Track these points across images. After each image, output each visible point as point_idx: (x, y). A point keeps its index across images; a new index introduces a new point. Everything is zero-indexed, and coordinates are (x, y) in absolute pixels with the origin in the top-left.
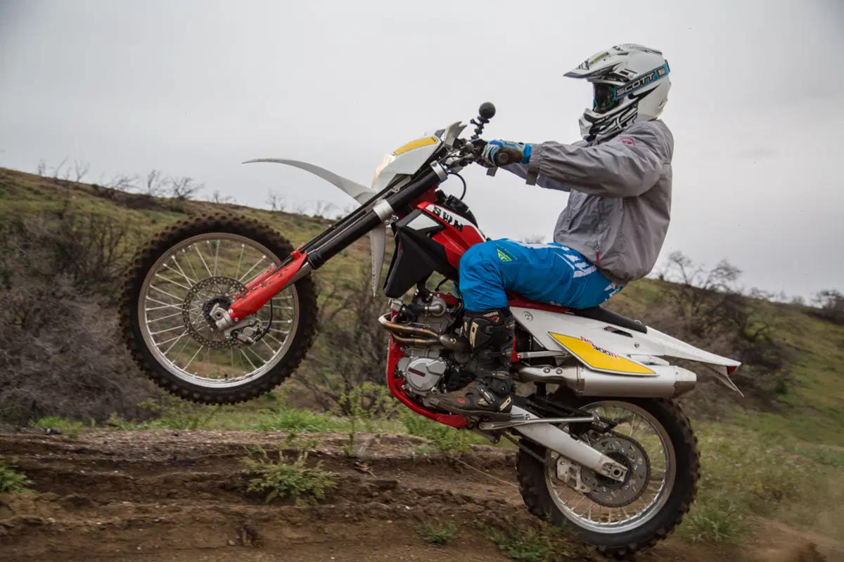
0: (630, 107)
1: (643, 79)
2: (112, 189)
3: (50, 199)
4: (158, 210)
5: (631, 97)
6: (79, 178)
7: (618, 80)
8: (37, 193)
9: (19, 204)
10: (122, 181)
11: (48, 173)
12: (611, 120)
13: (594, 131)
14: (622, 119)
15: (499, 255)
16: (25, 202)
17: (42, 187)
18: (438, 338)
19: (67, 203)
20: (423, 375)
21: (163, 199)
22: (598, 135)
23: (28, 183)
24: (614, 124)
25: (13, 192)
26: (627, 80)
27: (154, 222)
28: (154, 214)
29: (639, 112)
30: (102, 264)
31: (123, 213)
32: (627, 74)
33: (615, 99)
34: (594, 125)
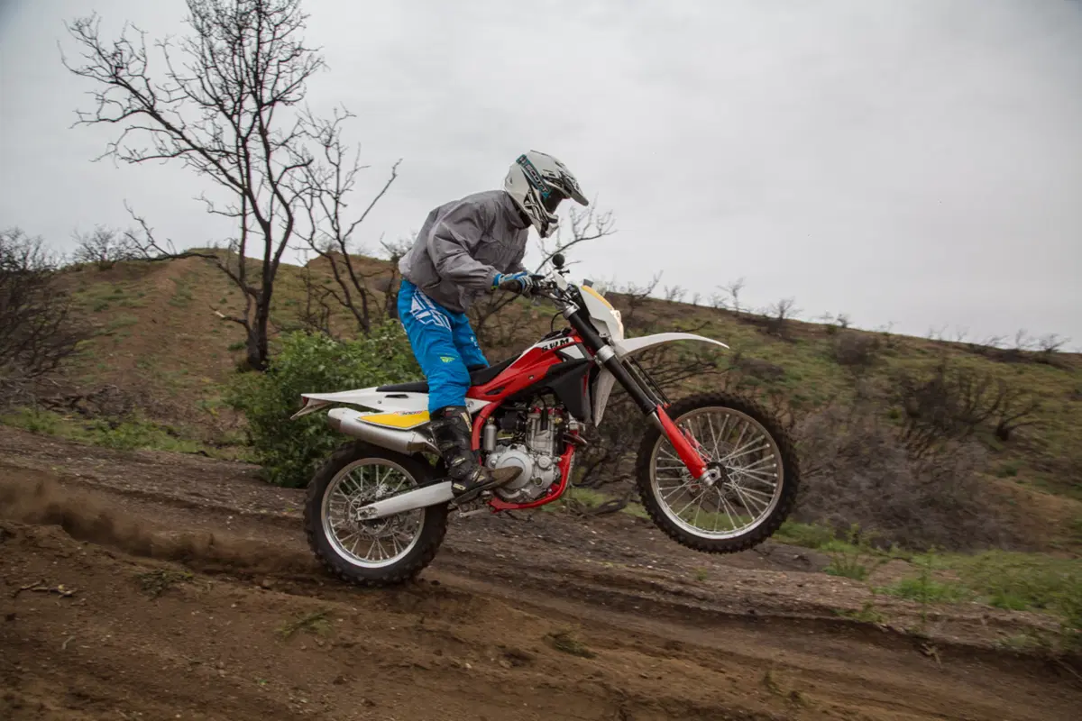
2: (985, 347)
3: (933, 357)
4: (1026, 363)
6: (960, 338)
8: (923, 353)
9: (908, 362)
10: (993, 340)
11: (935, 337)
16: (914, 360)
17: (928, 348)
19: (945, 359)
21: (1031, 352)
23: (917, 346)
25: (906, 354)
27: (1020, 373)
28: (1020, 366)
30: (969, 408)
31: (993, 366)
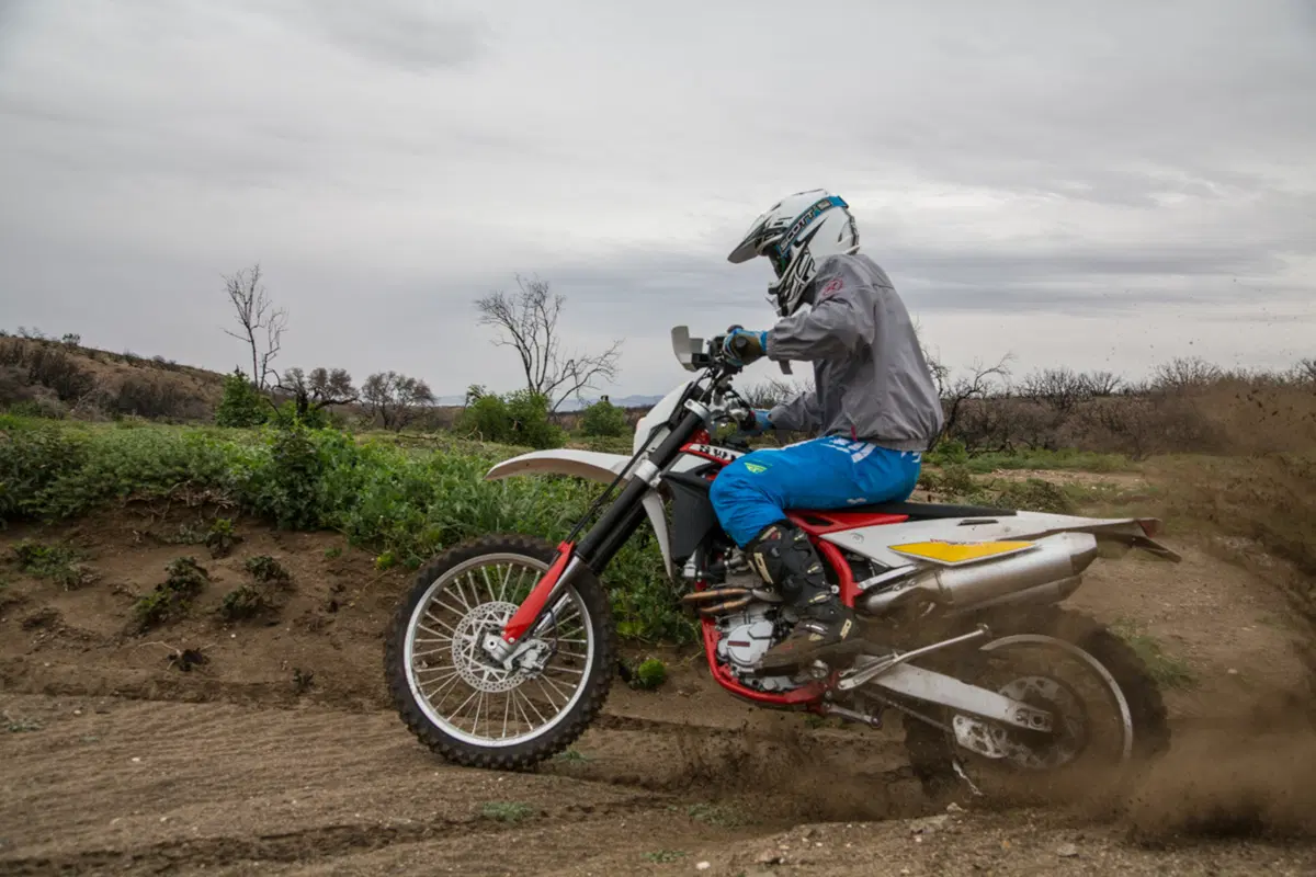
0: (801, 256)
1: (802, 220)
5: (797, 244)
7: (776, 234)
12: (790, 281)
13: (782, 301)
14: (800, 271)
15: (749, 468)
18: (752, 594)
20: (746, 644)
22: (789, 304)
24: (795, 282)
26: (784, 229)
29: (814, 256)
32: (781, 223)
33: (783, 254)
34: (779, 295)
